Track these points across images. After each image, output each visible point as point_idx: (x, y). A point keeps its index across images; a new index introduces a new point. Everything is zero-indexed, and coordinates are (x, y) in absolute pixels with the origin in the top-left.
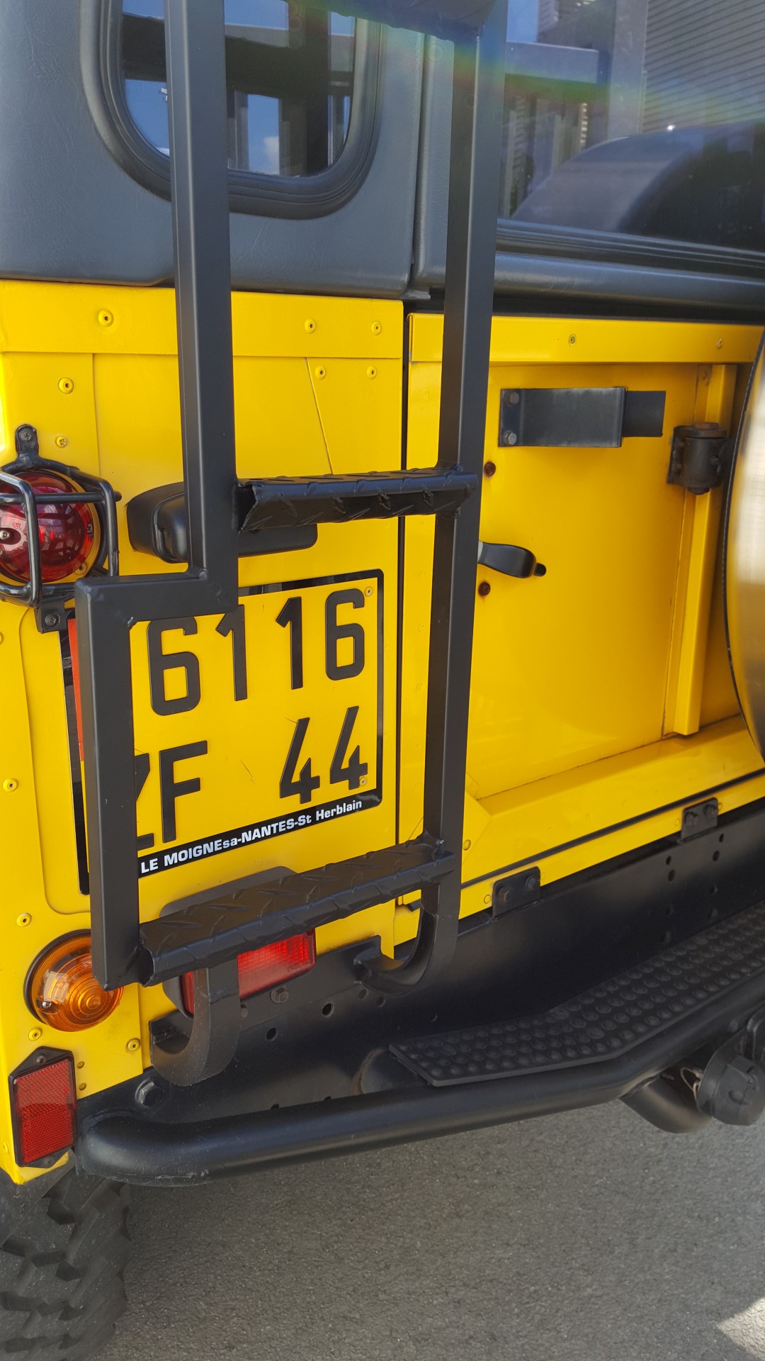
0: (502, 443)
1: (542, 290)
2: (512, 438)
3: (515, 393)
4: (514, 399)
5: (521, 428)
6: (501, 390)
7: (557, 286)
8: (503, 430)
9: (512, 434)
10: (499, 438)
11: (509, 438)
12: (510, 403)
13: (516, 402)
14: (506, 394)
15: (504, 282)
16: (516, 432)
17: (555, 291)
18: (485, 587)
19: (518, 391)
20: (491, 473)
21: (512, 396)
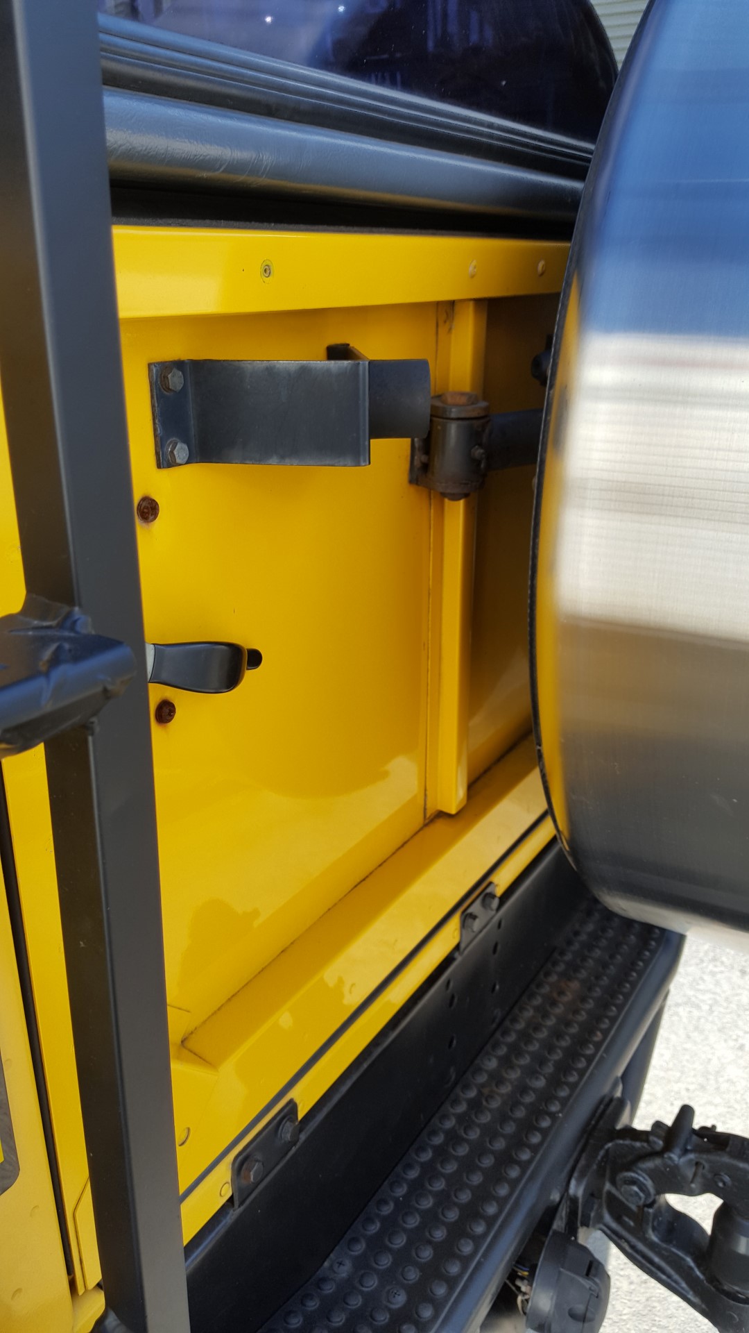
0: (164, 461)
1: (205, 174)
2: (181, 451)
3: (175, 370)
4: (176, 380)
5: (193, 431)
6: (149, 365)
7: (234, 167)
8: (161, 439)
9: (179, 446)
10: (157, 454)
11: (175, 452)
12: (168, 389)
13: (179, 387)
14: (160, 373)
15: (129, 154)
16: (186, 441)
17: (225, 176)
18: (166, 710)
19: (179, 365)
20: (151, 518)
21: (169, 376)
